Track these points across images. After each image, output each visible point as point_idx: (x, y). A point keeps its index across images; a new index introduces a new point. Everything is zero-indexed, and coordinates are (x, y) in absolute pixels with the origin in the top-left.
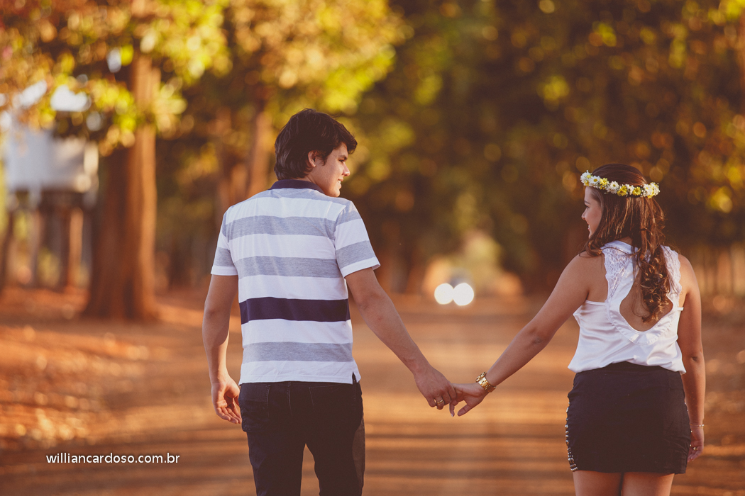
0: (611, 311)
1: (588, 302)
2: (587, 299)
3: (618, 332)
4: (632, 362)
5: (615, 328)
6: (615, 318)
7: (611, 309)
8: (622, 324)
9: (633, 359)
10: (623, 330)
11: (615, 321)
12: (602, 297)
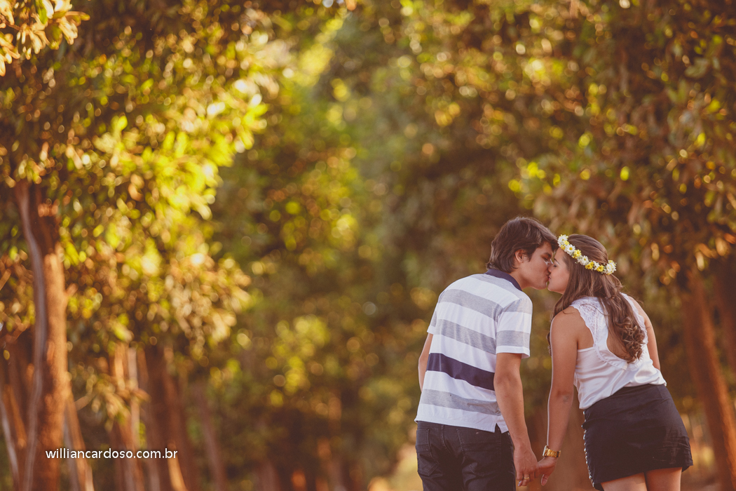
0: (600, 352)
1: (581, 351)
2: (578, 348)
3: (611, 366)
4: (630, 385)
5: (608, 364)
6: (605, 356)
7: (600, 350)
8: (612, 358)
9: (630, 383)
10: (614, 363)
11: (606, 358)
12: (590, 342)
